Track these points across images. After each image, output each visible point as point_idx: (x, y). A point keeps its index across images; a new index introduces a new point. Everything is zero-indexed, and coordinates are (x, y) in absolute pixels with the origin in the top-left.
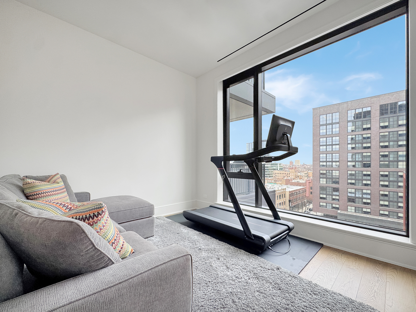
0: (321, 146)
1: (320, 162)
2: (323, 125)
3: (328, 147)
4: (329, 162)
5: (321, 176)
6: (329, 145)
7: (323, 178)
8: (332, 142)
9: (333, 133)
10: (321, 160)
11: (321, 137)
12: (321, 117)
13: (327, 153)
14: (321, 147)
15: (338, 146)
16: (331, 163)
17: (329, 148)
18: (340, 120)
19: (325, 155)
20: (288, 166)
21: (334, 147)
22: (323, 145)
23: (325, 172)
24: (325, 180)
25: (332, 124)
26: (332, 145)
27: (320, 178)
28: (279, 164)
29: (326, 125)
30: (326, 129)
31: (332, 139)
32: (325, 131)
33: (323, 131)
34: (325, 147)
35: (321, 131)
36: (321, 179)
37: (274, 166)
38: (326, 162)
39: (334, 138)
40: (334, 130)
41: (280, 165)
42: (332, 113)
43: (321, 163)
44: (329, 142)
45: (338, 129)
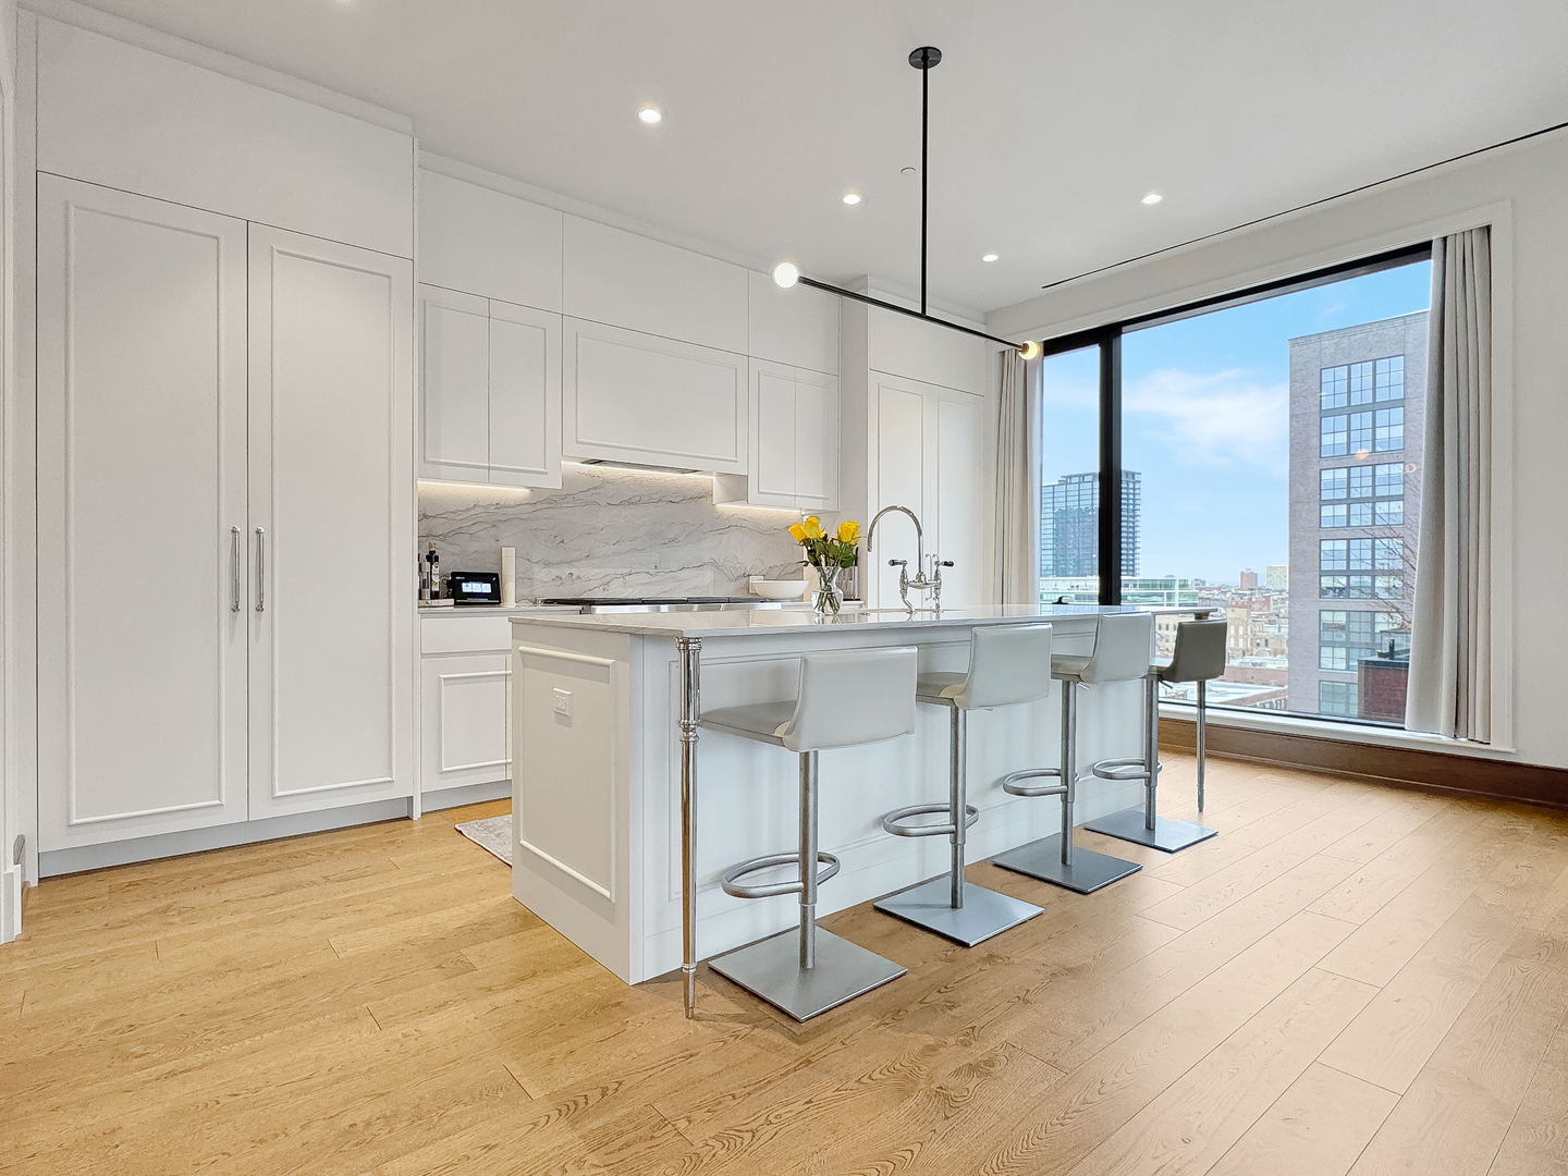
0: (1323, 503)
1: (1323, 573)
2: (1335, 412)
3: (1355, 508)
4: (1361, 573)
5: (1327, 636)
6: (1361, 500)
7: (1333, 644)
8: (1374, 486)
9: (1378, 449)
10: (1326, 566)
11: (1324, 464)
12: (1327, 375)
13: (1348, 533)
14: (1327, 511)
15: (1397, 507)
16: (1367, 580)
17: (1361, 514)
18: (1409, 390)
19: (1342, 545)
20: (1228, 595)
21: (1382, 507)
22: (1334, 502)
23: (1341, 618)
24: (1341, 652)
25: (1374, 407)
26: (1374, 500)
27: (1322, 644)
28: (1177, 584)
29: (1349, 410)
30: (1349, 431)
31: (1374, 475)
32: (1342, 438)
33: (1333, 439)
34: (1342, 510)
35: (1327, 440)
36: (1327, 652)
37: (1156, 595)
38: (1348, 573)
39: (1381, 471)
40: (1382, 434)
41: (1181, 586)
42: (1374, 361)
43: (1327, 582)
44: (1362, 485)
45: (1398, 432)
